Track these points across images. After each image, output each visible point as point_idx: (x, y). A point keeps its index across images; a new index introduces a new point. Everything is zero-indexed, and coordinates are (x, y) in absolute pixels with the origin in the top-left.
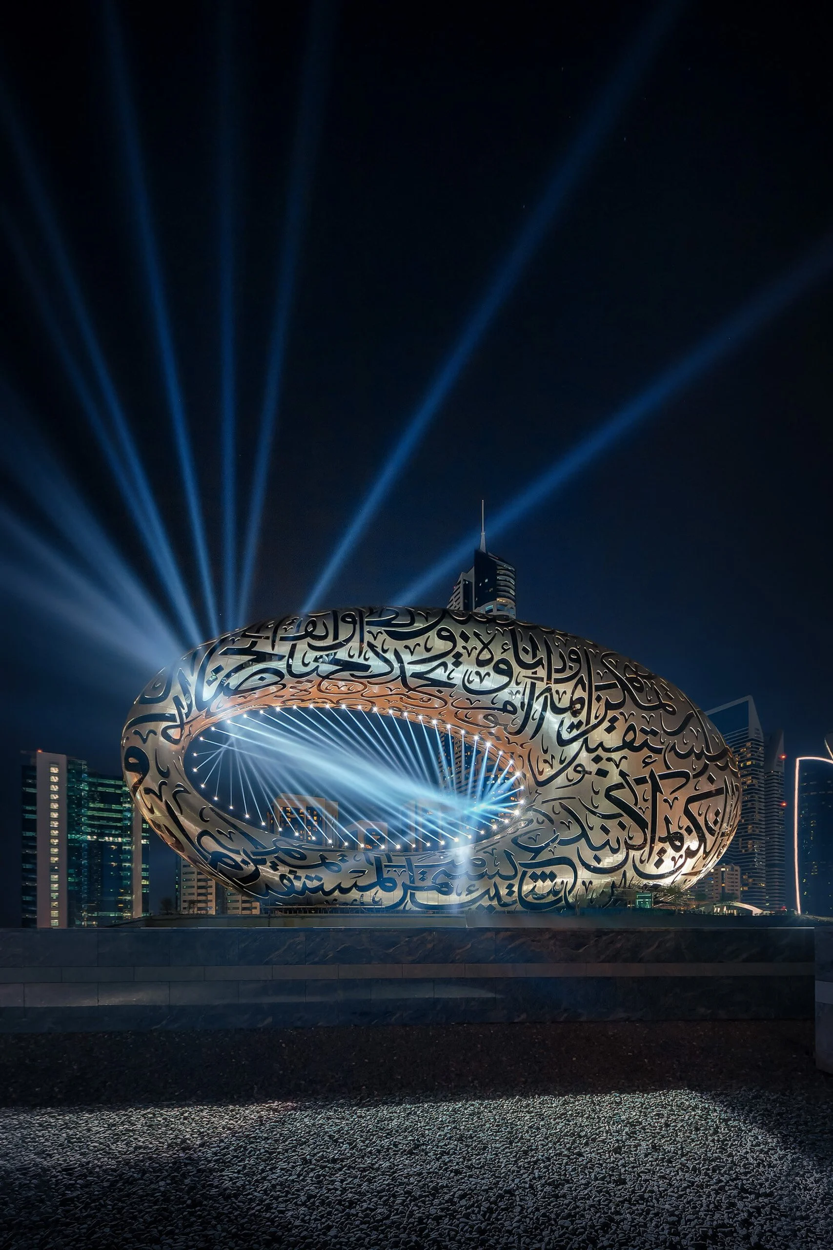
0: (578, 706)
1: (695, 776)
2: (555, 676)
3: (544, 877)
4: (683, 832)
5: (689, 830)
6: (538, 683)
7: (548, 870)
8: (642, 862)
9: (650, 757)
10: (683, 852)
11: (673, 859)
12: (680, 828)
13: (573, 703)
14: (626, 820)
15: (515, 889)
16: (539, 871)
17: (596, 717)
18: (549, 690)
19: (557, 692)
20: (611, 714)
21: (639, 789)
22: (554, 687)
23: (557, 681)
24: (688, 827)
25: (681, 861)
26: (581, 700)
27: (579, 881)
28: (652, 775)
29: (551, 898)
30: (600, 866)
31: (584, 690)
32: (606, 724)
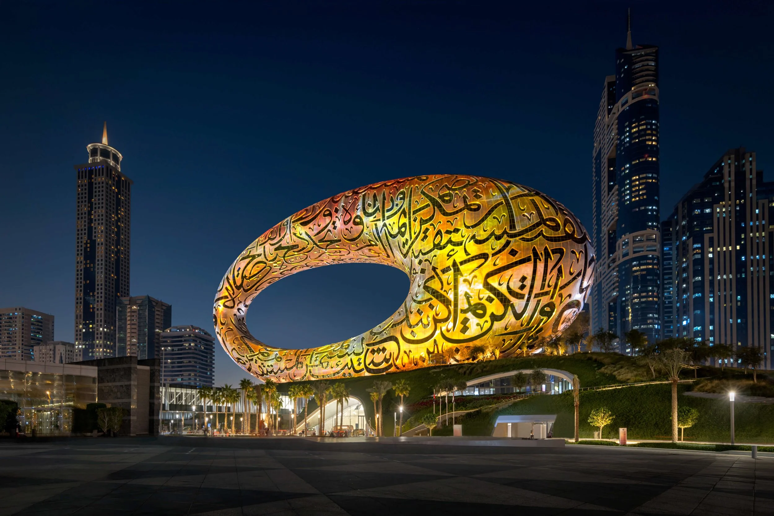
0: (403, 230)
1: (493, 255)
2: (387, 214)
3: (379, 350)
4: (484, 301)
5: (490, 300)
6: (378, 223)
7: (381, 346)
8: (448, 331)
9: (453, 250)
10: (487, 317)
11: (478, 325)
12: (480, 299)
13: (400, 228)
14: (434, 301)
15: (362, 361)
16: (376, 348)
17: (415, 233)
18: (385, 225)
19: (390, 225)
20: (424, 227)
21: (444, 277)
22: (387, 222)
23: (389, 217)
24: (489, 297)
25: (487, 325)
26: (404, 225)
27: (402, 352)
28: (455, 264)
29: (384, 365)
30: (415, 338)
31: (405, 217)
32: (422, 235)
